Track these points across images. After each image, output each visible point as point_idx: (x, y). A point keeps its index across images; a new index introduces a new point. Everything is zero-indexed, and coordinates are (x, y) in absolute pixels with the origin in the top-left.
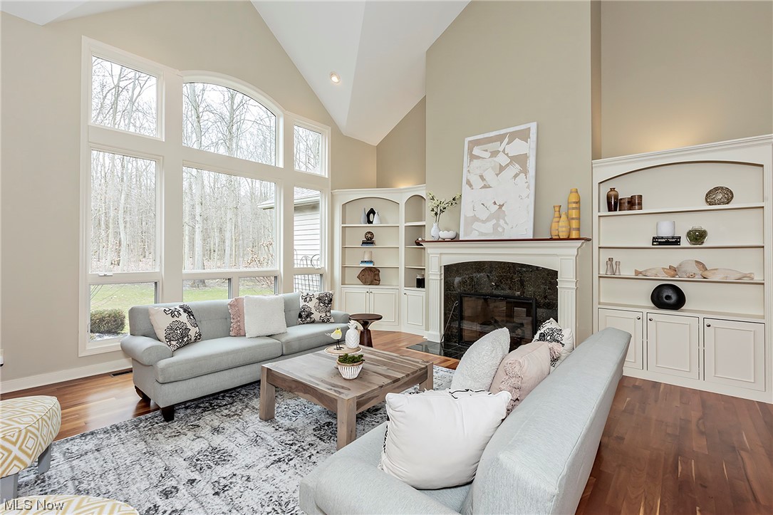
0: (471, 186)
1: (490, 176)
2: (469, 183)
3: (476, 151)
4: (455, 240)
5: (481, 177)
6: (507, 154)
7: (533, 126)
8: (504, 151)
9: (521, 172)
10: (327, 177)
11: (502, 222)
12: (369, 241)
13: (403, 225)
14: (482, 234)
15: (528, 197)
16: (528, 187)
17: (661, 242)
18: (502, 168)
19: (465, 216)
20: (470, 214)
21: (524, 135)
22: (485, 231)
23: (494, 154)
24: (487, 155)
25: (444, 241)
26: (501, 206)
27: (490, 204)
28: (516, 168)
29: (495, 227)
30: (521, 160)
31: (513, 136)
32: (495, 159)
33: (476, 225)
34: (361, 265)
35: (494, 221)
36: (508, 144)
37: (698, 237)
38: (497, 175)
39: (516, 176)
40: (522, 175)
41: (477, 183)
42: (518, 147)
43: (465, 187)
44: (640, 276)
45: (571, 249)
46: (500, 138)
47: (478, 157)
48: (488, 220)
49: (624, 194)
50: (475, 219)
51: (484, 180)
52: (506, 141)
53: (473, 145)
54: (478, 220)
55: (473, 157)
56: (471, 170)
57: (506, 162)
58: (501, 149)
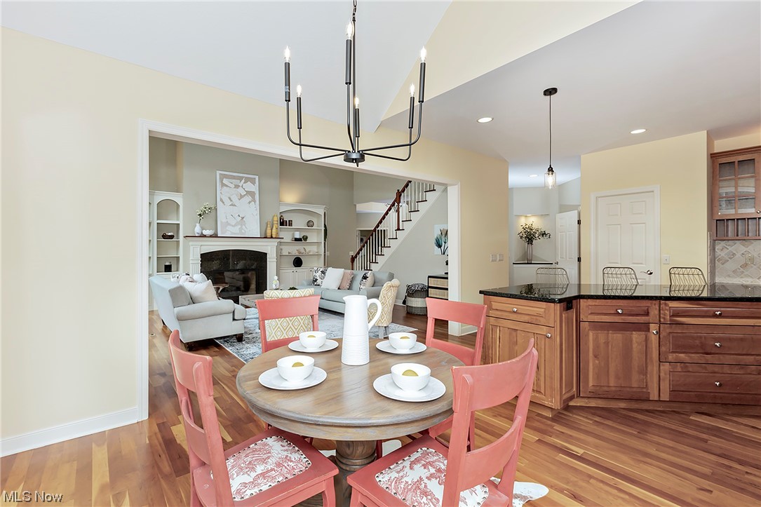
0: (223, 203)
1: (235, 199)
2: (221, 200)
3: (225, 181)
4: (215, 236)
5: (230, 198)
6: (244, 189)
7: (257, 177)
9: (252, 201)
11: (244, 227)
13: (154, 222)
14: (233, 233)
15: (256, 215)
16: (256, 210)
17: (296, 240)
18: (242, 197)
19: (221, 222)
20: (224, 220)
21: (253, 182)
22: (234, 231)
23: (237, 186)
24: (232, 186)
25: (205, 236)
26: (243, 218)
27: (236, 216)
28: (249, 198)
29: (240, 229)
30: (251, 194)
31: (247, 180)
32: (237, 190)
33: (229, 228)
35: (240, 226)
36: (244, 183)
37: (305, 238)
38: (239, 199)
39: (250, 202)
40: (252, 203)
41: (228, 202)
42: (249, 187)
43: (219, 203)
44: (290, 255)
45: (274, 243)
46: (241, 179)
47: (227, 186)
48: (235, 225)
49: (286, 218)
50: (228, 224)
51: (231, 201)
52: (243, 181)
53: (223, 177)
54: (229, 224)
55: (223, 185)
56: (223, 193)
57: (244, 193)
58: (241, 185)
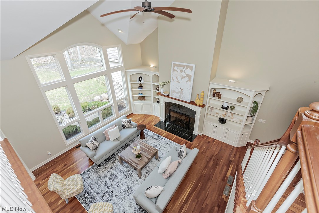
0: (173, 80)
1: (179, 78)
2: (173, 78)
3: (176, 68)
5: (177, 78)
6: (185, 73)
7: (194, 66)
8: (184, 71)
9: (189, 81)
11: (182, 95)
13: (152, 83)
14: (176, 97)
15: (190, 89)
16: (190, 86)
18: (183, 77)
20: (173, 89)
21: (191, 68)
23: (181, 71)
24: (179, 71)
26: (182, 90)
27: (179, 88)
28: (187, 79)
29: (180, 96)
30: (189, 76)
31: (188, 67)
32: (181, 73)
33: (174, 93)
35: (180, 94)
36: (186, 69)
38: (182, 79)
39: (187, 81)
40: (189, 82)
41: (176, 80)
42: (188, 72)
43: (172, 80)
46: (184, 66)
47: (176, 71)
48: (178, 93)
50: (174, 91)
51: (177, 79)
52: (185, 68)
53: (175, 65)
54: (175, 92)
55: (174, 70)
56: (174, 75)
57: (185, 75)
58: (183, 70)
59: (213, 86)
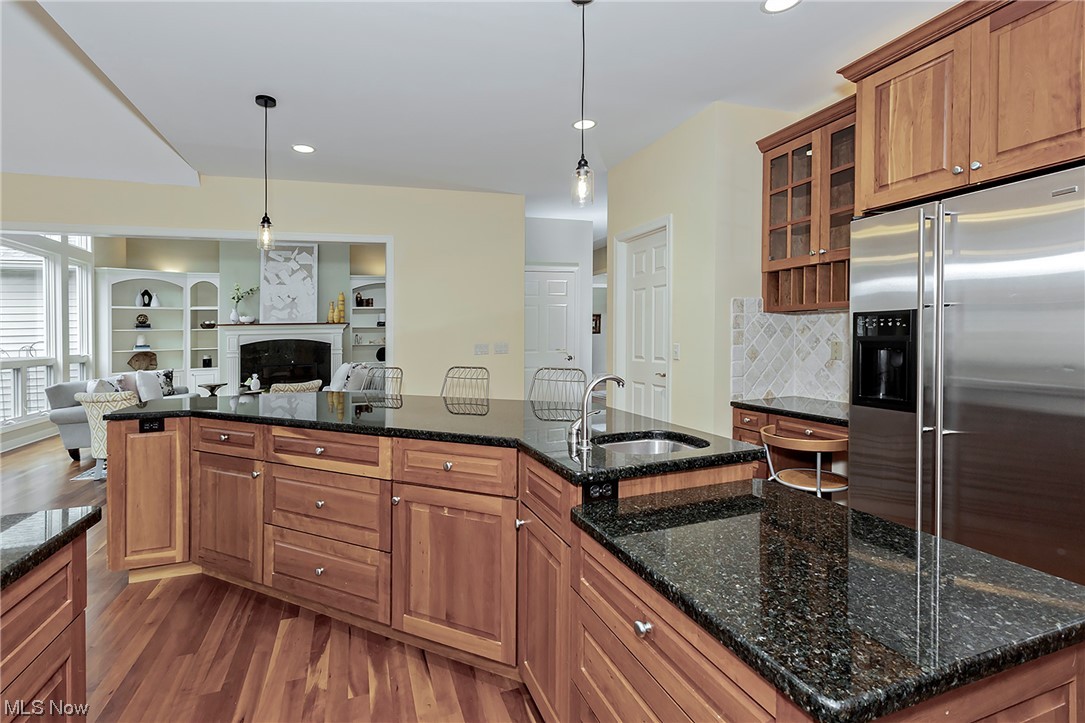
0: (268, 281)
1: (284, 276)
2: (266, 278)
3: (272, 255)
4: (256, 323)
5: (277, 275)
6: (297, 262)
7: (316, 246)
8: (294, 259)
9: (307, 276)
10: (89, 250)
11: (294, 311)
12: (143, 323)
13: (188, 309)
14: (279, 319)
15: (313, 295)
16: (313, 288)
18: (294, 272)
19: (264, 304)
20: (268, 303)
21: (309, 251)
22: (282, 316)
23: (287, 260)
24: (281, 259)
25: (243, 324)
26: (294, 299)
27: (285, 297)
28: (304, 273)
29: (290, 314)
30: (308, 267)
31: (301, 250)
32: (289, 264)
33: (274, 312)
34: (135, 350)
35: (289, 310)
36: (297, 255)
38: (290, 276)
39: (304, 279)
40: (308, 279)
41: (275, 281)
42: (304, 259)
43: (263, 283)
45: (339, 329)
46: (293, 249)
47: (273, 260)
48: (283, 309)
49: (365, 297)
50: (273, 307)
51: (279, 278)
52: (296, 252)
54: (275, 308)
55: (269, 259)
56: (268, 270)
57: (296, 267)
58: (293, 257)
59: (358, 282)
